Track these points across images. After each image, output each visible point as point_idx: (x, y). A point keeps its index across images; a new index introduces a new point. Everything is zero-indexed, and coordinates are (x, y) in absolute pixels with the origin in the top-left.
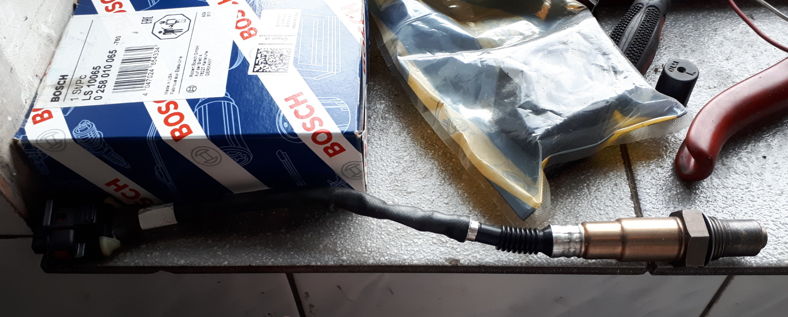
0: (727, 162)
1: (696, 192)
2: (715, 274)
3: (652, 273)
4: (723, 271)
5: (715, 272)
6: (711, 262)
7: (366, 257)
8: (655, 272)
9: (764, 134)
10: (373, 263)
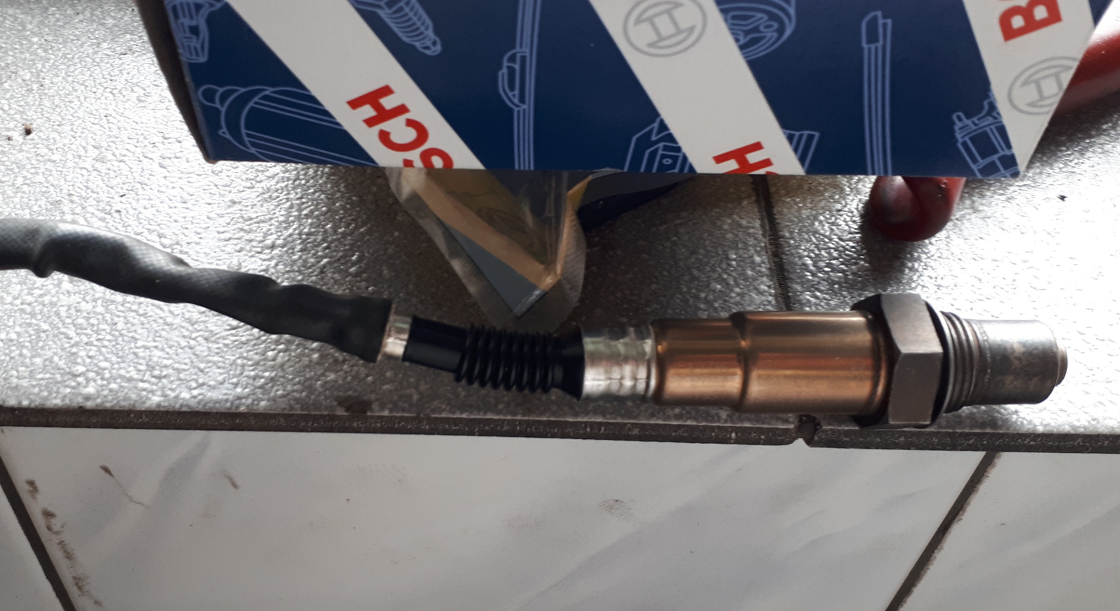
0: (983, 204)
1: (913, 267)
2: (954, 448)
3: (810, 442)
4: (971, 441)
5: (953, 443)
6: (944, 418)
7: (144, 390)
8: (816, 438)
9: (1061, 151)
10: (159, 405)
